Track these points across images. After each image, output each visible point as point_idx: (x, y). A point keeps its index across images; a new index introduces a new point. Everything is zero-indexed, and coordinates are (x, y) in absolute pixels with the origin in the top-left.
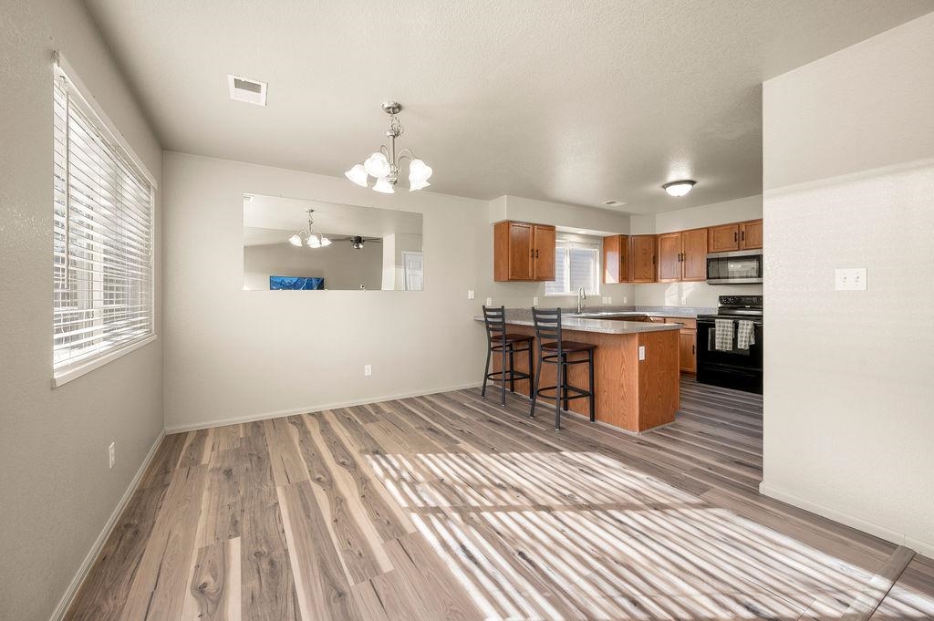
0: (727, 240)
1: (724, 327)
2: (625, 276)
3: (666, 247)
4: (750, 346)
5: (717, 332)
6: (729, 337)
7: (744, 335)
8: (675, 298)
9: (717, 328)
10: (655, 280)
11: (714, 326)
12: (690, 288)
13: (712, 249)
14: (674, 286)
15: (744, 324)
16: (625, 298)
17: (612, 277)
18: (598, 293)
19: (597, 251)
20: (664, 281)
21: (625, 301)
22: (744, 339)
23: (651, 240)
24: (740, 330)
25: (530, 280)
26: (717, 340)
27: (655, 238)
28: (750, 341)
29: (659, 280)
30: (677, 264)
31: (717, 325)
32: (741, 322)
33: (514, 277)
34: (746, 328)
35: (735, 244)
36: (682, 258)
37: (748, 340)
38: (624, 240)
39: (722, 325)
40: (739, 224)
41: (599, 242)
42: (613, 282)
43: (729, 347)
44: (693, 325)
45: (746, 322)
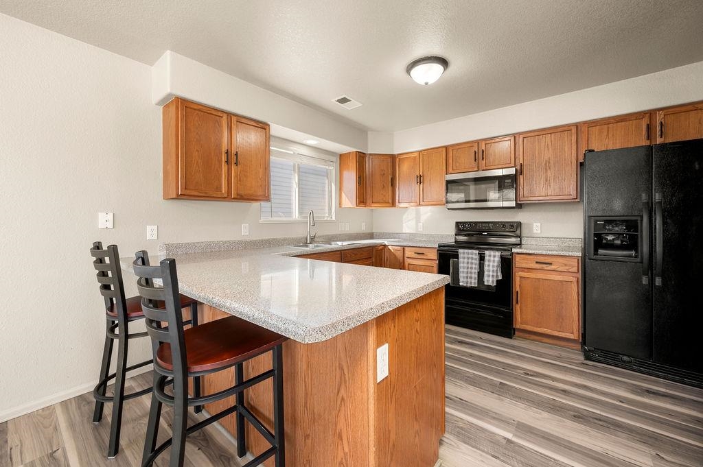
0: (466, 159)
1: (468, 258)
2: (362, 200)
3: (404, 169)
4: (497, 281)
5: (461, 265)
6: (473, 271)
7: (491, 269)
8: (413, 223)
9: (461, 260)
10: (393, 204)
11: (457, 256)
12: (427, 212)
13: (450, 170)
14: (412, 210)
15: (490, 256)
16: (364, 224)
17: (349, 201)
18: (334, 218)
19: (333, 169)
20: (402, 205)
21: (364, 228)
22: (491, 274)
23: (389, 160)
24: (486, 263)
25: (223, 199)
26: (461, 275)
27: (393, 158)
28: (497, 276)
29: (397, 204)
30: (415, 187)
31: (460, 256)
32: (487, 253)
33: (188, 192)
34: (493, 259)
35: (474, 164)
36: (420, 180)
37: (495, 274)
38: (361, 157)
39: (466, 256)
40: (478, 142)
41: (334, 159)
42: (349, 205)
43: (473, 283)
44: (434, 255)
45: (492, 253)
